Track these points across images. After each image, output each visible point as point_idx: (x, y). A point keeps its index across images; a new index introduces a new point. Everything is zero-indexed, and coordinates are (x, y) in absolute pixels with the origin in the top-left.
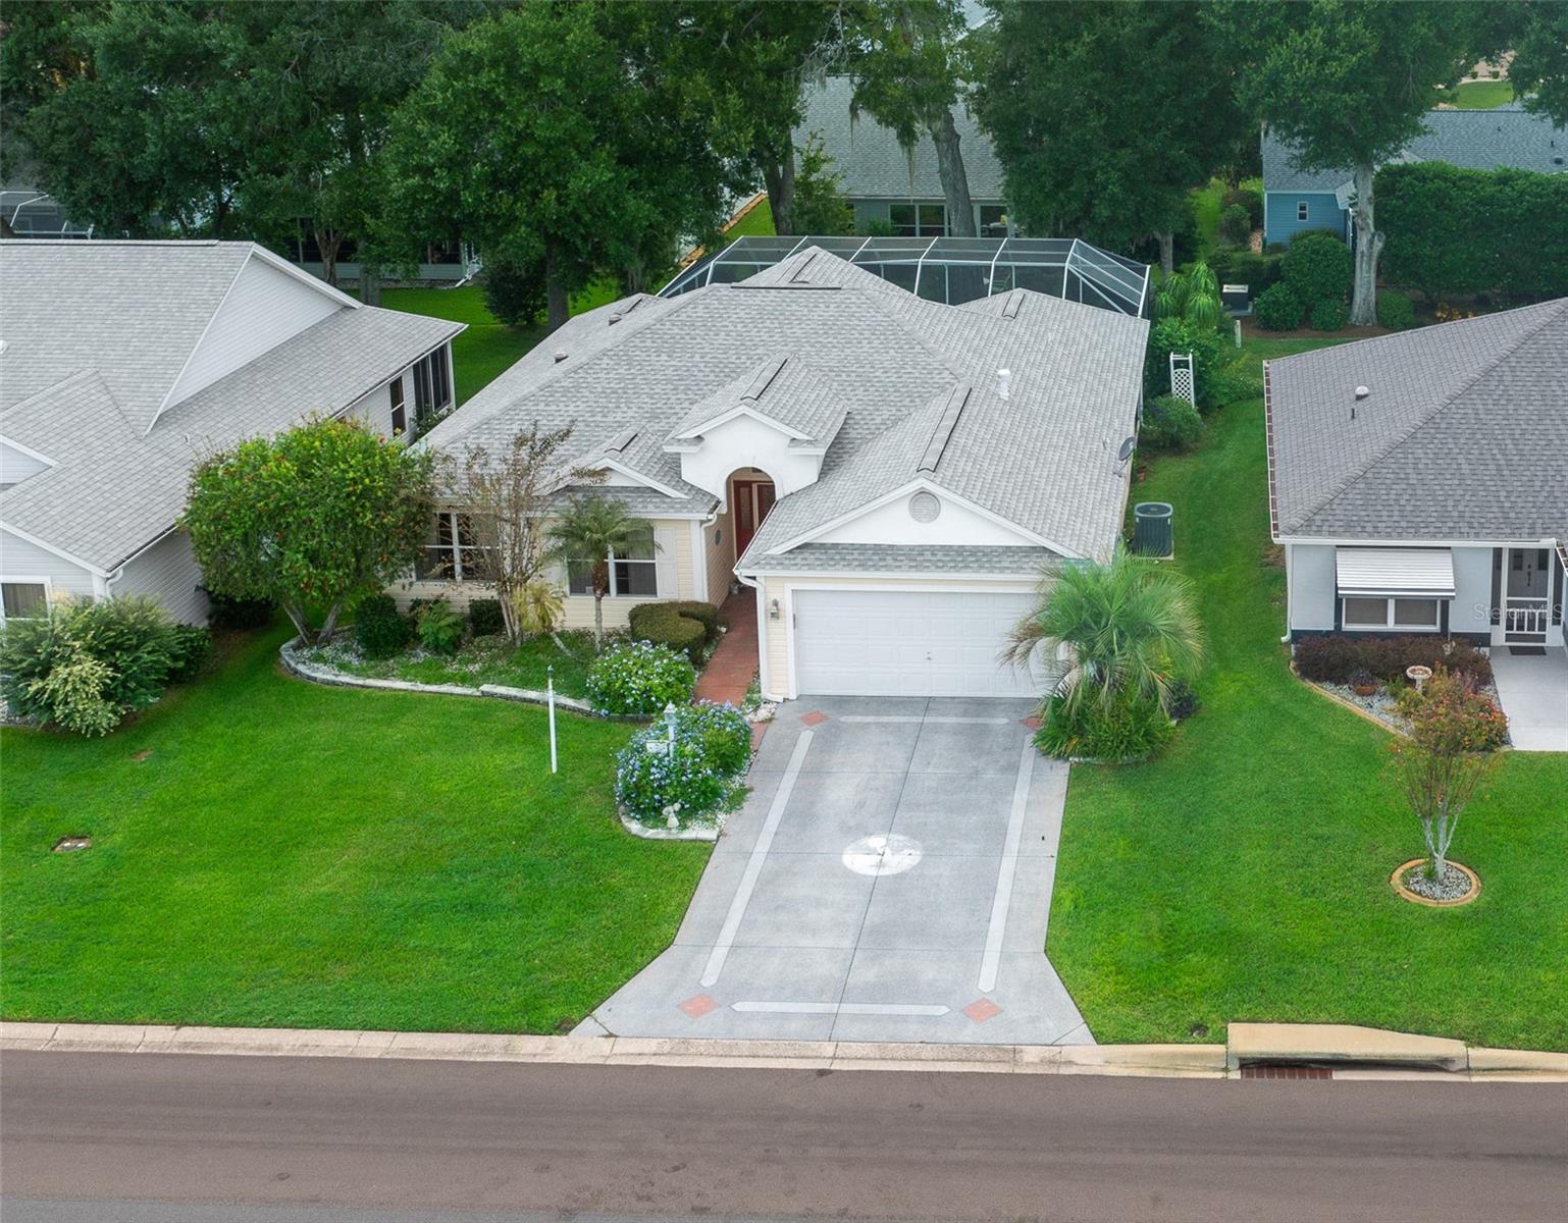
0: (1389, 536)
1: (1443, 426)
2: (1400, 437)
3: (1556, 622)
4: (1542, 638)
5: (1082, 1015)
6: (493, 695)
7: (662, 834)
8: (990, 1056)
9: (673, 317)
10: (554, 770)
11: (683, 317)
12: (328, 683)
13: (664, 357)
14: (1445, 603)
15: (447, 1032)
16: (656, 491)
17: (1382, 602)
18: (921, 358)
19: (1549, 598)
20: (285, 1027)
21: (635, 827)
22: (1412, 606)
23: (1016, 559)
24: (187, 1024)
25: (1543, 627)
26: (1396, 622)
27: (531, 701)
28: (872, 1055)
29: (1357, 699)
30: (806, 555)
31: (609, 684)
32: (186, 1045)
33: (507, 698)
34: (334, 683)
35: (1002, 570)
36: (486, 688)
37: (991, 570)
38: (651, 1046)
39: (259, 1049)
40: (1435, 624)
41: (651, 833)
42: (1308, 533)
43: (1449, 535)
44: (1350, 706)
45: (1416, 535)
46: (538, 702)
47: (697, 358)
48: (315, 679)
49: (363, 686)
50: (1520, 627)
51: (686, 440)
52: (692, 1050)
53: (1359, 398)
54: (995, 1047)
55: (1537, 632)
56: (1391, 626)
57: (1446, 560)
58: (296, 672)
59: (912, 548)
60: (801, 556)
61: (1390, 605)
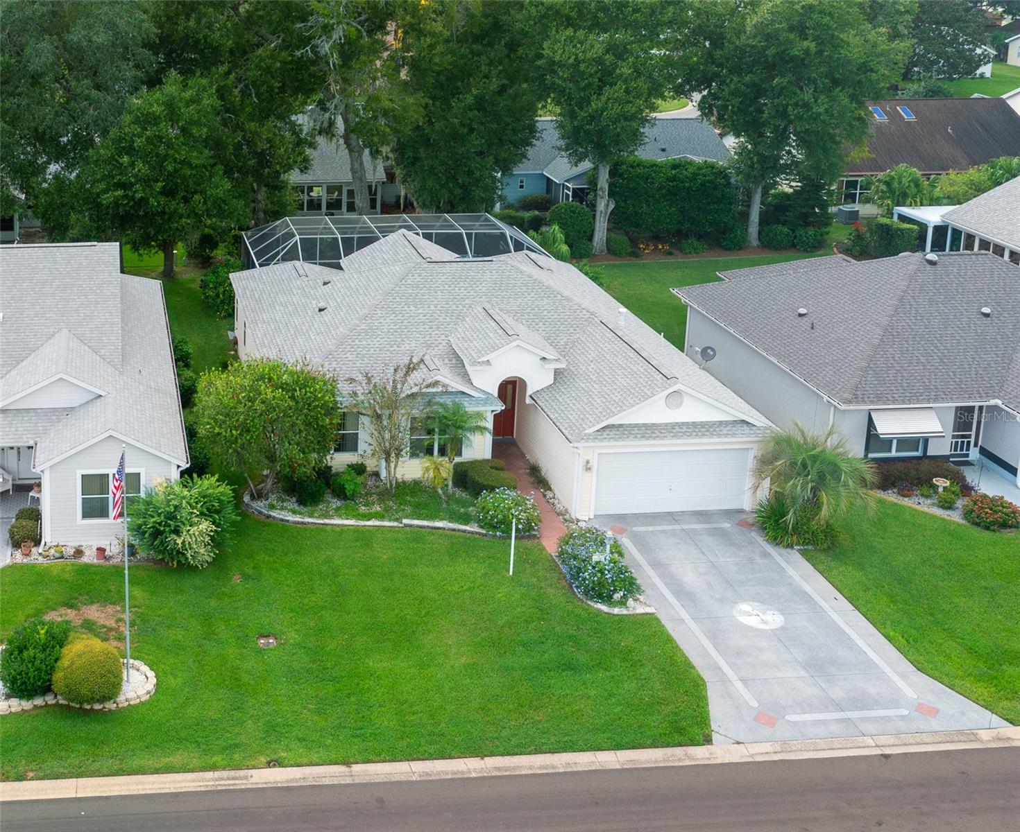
0: (904, 403)
1: (895, 334)
2: (876, 342)
3: (976, 445)
4: (967, 455)
5: (986, 708)
6: (411, 526)
7: (624, 612)
8: (962, 738)
9: (403, 282)
10: (511, 573)
11: (409, 282)
12: (298, 523)
13: (412, 308)
14: (926, 441)
15: (644, 748)
16: (463, 393)
17: (890, 441)
18: (565, 303)
19: (973, 433)
20: (545, 753)
21: (604, 608)
22: (906, 443)
23: (729, 428)
24: (486, 756)
25: (968, 449)
26: (897, 451)
27: (439, 528)
28: (897, 743)
30: (608, 432)
31: (504, 516)
32: (498, 769)
33: (421, 527)
34: (303, 523)
35: (726, 435)
36: (405, 521)
37: (719, 436)
38: (767, 747)
39: (545, 768)
40: (918, 451)
41: (616, 611)
43: (936, 400)
44: (904, 503)
45: (919, 402)
46: (444, 529)
47: (432, 308)
48: (288, 521)
49: (323, 524)
50: (962, 450)
51: (483, 362)
52: (794, 748)
53: (801, 315)
54: (960, 732)
55: (964, 452)
56: (894, 453)
57: (932, 414)
58: (269, 517)
59: (667, 425)
60: (605, 433)
61: (895, 443)
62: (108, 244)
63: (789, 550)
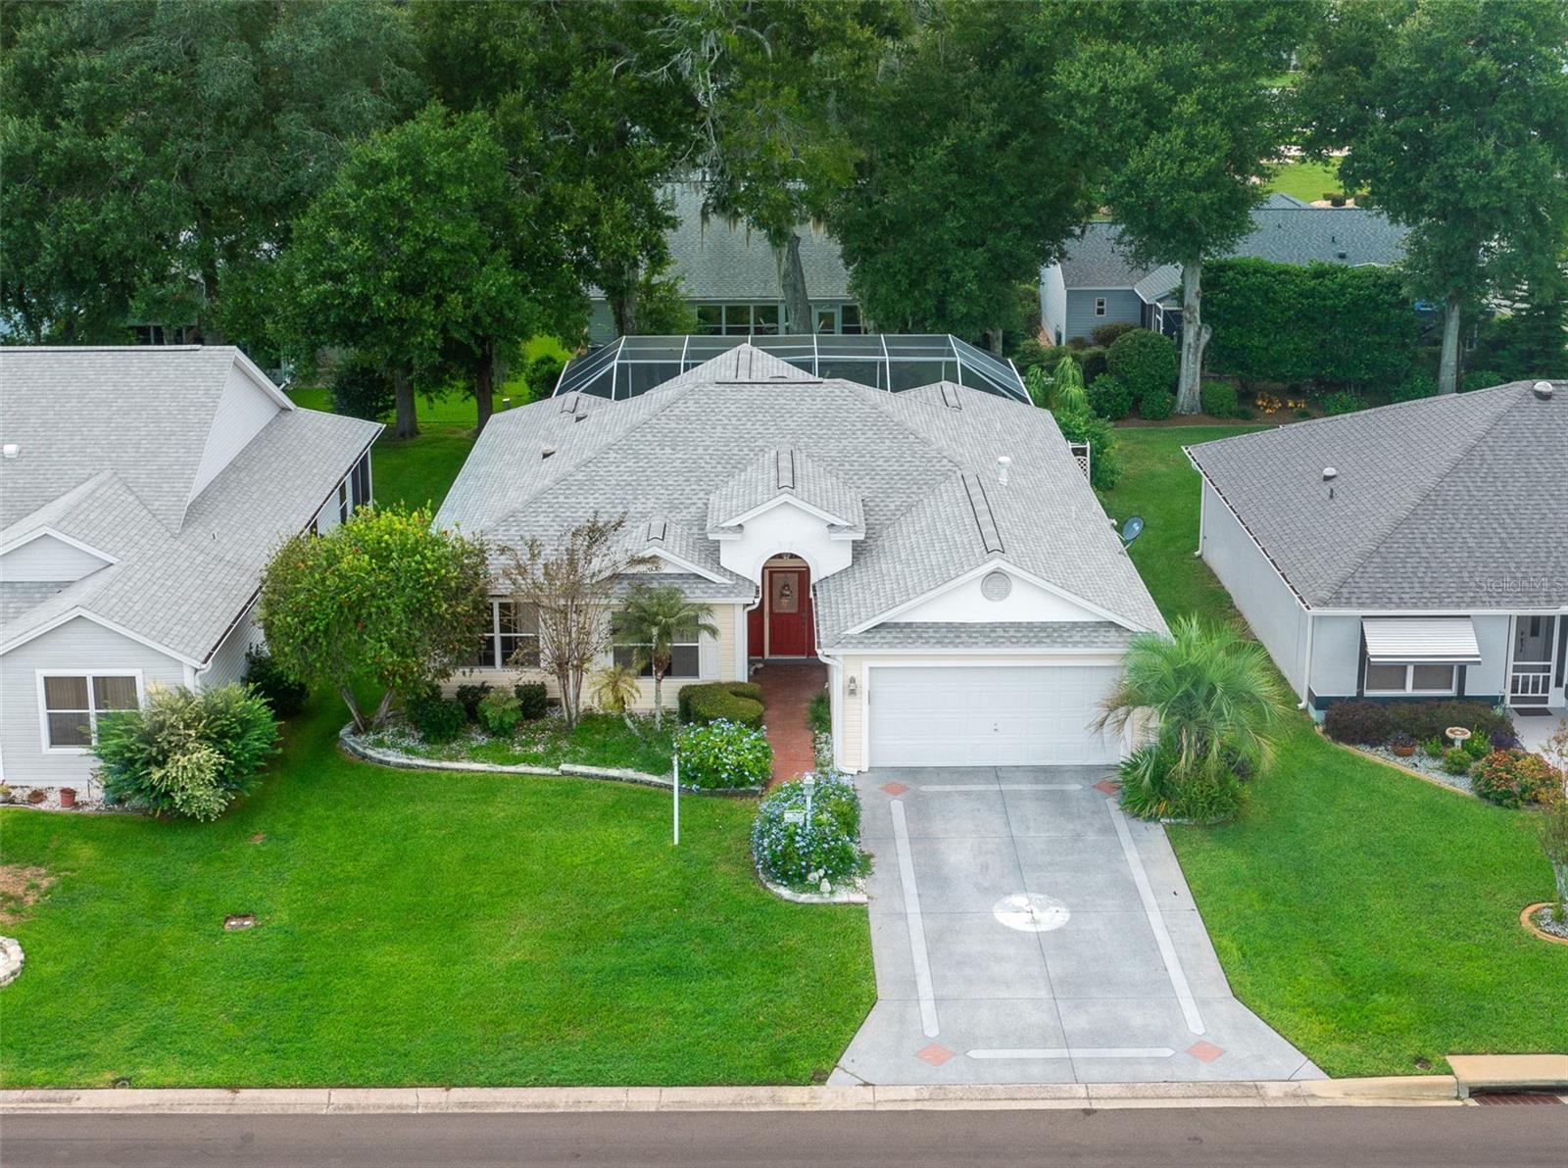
0: (1415, 606)
1: (1440, 502)
2: (1403, 514)
3: (1559, 683)
4: (1545, 700)
5: (1303, 1053)
6: (572, 774)
7: (815, 899)
8: (1234, 1092)
9: (667, 412)
10: (676, 842)
11: (677, 412)
12: (403, 766)
13: (668, 450)
14: (1462, 669)
15: (710, 1085)
16: (699, 577)
17: (1402, 669)
18: (917, 447)
19: (1553, 664)
20: (551, 1086)
21: (785, 892)
22: (1431, 671)
23: (1085, 633)
24: (455, 1086)
25: (1546, 689)
26: (1414, 688)
27: (614, 779)
28: (1124, 1095)
29: (1399, 760)
30: (883, 634)
31: (702, 760)
32: (464, 1104)
33: (587, 776)
34: (409, 766)
35: (1075, 644)
36: (564, 767)
37: (1065, 644)
38: (910, 1092)
39: (536, 1106)
40: (1451, 688)
41: (803, 898)
42: (1338, 605)
43: (1471, 604)
45: (1441, 605)
46: (621, 780)
47: (700, 450)
48: (388, 763)
49: (438, 769)
50: (1524, 691)
51: (729, 528)
52: (951, 1095)
53: (1327, 478)
54: (1237, 1084)
55: (1540, 694)
56: (1409, 691)
57: (1467, 628)
58: (364, 757)
59: (984, 626)
60: (878, 636)
61: (1410, 671)
62: (218, 347)
63: (1151, 825)
